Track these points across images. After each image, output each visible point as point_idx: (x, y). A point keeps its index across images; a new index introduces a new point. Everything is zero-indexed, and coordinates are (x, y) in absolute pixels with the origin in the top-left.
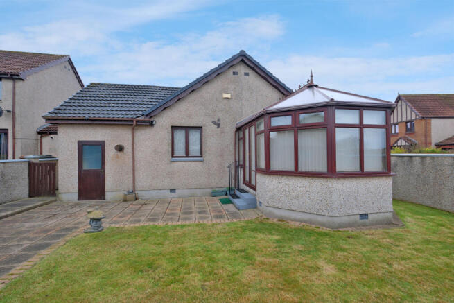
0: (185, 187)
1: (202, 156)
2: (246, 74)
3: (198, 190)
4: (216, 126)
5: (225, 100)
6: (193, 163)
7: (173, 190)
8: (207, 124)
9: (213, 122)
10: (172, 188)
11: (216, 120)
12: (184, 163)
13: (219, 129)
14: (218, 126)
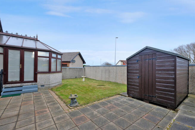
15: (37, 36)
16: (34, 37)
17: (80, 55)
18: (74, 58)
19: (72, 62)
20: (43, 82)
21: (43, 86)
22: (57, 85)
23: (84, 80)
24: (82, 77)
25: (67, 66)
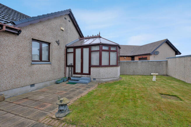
0: (41, 81)
1: (49, 61)
2: (69, 21)
3: (48, 82)
4: (57, 44)
5: (62, 31)
6: (46, 66)
7: (32, 85)
8: (53, 42)
9: (56, 41)
10: (32, 83)
11: (58, 41)
12: (40, 65)
13: (59, 46)
14: (58, 44)
15: (100, 33)
16: (98, 35)
17: (167, 42)
18: (156, 49)
19: (154, 54)
20: (95, 76)
21: (94, 79)
22: (109, 81)
23: (154, 79)
24: (152, 74)
25: (148, 59)
